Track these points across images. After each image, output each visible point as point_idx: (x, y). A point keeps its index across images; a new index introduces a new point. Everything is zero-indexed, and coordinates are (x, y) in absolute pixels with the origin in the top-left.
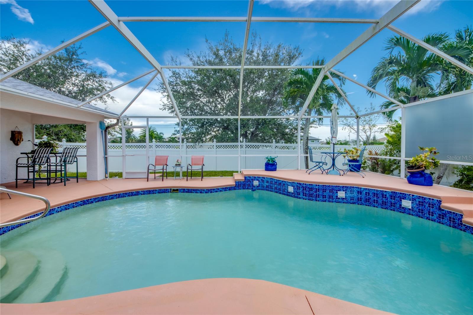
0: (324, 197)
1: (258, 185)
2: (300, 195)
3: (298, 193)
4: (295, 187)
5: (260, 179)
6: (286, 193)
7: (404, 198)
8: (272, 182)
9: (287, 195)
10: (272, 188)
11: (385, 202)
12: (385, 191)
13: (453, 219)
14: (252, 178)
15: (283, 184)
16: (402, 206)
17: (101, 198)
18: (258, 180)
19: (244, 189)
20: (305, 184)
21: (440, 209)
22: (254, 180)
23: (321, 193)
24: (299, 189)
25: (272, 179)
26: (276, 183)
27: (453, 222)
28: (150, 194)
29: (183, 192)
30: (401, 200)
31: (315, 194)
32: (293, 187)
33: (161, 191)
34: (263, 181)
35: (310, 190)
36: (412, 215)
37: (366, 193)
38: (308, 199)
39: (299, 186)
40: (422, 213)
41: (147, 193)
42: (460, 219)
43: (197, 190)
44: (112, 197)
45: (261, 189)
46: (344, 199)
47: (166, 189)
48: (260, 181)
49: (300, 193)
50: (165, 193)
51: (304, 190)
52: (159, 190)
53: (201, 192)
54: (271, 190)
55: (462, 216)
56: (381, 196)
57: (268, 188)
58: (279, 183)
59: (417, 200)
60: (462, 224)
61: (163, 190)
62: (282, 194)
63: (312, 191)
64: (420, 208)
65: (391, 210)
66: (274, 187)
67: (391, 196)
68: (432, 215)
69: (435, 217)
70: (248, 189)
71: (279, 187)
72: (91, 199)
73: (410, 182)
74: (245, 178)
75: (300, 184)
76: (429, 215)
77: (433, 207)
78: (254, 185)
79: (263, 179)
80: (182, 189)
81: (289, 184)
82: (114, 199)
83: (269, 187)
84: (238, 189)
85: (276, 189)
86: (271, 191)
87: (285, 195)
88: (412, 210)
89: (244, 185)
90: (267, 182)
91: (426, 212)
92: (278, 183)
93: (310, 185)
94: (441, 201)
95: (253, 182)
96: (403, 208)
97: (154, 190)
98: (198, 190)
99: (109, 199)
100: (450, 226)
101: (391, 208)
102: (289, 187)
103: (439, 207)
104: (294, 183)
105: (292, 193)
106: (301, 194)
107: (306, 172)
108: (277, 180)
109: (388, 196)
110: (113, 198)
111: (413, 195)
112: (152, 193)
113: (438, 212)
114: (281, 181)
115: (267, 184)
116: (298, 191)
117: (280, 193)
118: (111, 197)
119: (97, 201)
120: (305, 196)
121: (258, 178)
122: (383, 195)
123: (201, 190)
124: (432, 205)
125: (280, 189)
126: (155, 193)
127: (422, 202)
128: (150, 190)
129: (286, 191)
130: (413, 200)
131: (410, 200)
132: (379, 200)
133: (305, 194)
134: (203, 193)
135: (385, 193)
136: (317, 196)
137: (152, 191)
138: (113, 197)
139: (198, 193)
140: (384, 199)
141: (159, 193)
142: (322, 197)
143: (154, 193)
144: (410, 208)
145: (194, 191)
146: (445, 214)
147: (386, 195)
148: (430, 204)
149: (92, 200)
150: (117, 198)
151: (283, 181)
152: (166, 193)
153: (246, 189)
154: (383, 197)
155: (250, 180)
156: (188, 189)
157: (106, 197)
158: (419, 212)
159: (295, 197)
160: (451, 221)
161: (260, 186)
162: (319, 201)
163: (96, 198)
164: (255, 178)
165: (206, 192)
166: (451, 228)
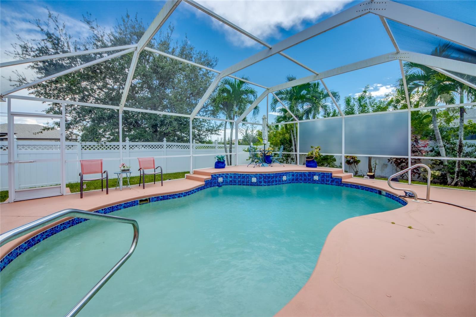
0: (276, 181)
1: (222, 181)
2: (261, 183)
3: (260, 182)
4: (258, 178)
5: (224, 176)
6: (249, 184)
7: (315, 175)
8: (236, 177)
9: (251, 185)
10: (236, 182)
11: (306, 179)
12: (306, 172)
13: (338, 181)
14: (217, 175)
15: (247, 177)
16: (314, 179)
17: (50, 231)
18: (222, 177)
19: (211, 187)
20: (265, 174)
21: (332, 178)
22: (219, 177)
23: (274, 179)
24: (261, 179)
25: (236, 174)
26: (240, 177)
27: (338, 183)
28: (113, 211)
29: (157, 201)
30: (313, 176)
31: (271, 180)
32: (256, 178)
33: (128, 204)
34: (227, 177)
35: (268, 178)
36: (319, 184)
37: (296, 175)
38: (267, 185)
39: (261, 176)
40: (324, 181)
41: (109, 211)
42: (341, 181)
43: (174, 195)
44: (64, 225)
45: (225, 185)
46: (286, 181)
47: (134, 201)
48: (224, 177)
49: (261, 182)
50: (132, 206)
51: (264, 178)
52: (125, 204)
53: (179, 197)
54: (235, 183)
55: (341, 179)
56: (303, 176)
57: (231, 182)
58: (243, 177)
59: (321, 175)
60: (341, 183)
61: (130, 202)
62: (245, 185)
63: (270, 178)
64: (323, 179)
65: (309, 183)
66: (237, 181)
67: (309, 175)
68: (328, 182)
69: (329, 182)
70: (214, 186)
71: (243, 180)
72: (38, 235)
73: (307, 166)
74: (212, 176)
75: (262, 175)
76: (327, 181)
77: (328, 178)
78: (219, 182)
79: (227, 176)
80: (155, 197)
81: (252, 176)
82: (67, 229)
83: (233, 181)
84: (206, 188)
85: (240, 182)
86: (234, 185)
87: (248, 185)
88: (319, 181)
89: (211, 183)
90: (231, 177)
91: (325, 180)
92: (241, 177)
93: (268, 174)
94: (332, 174)
95: (218, 179)
96: (314, 180)
97: (118, 205)
98: (176, 194)
99: (60, 230)
100: (336, 185)
101: (309, 182)
102: (252, 178)
103: (331, 176)
104: (257, 174)
105: (256, 183)
106: (263, 182)
107: (248, 167)
108: (240, 174)
109: (307, 175)
110: (65, 227)
111: (319, 173)
112: (116, 210)
113: (331, 179)
114: (245, 175)
115: (231, 179)
116: (260, 180)
117: (244, 185)
118: (62, 226)
119: (44, 237)
120: (265, 183)
121: (222, 175)
122: (304, 175)
123: (180, 194)
124: (328, 176)
125: (243, 182)
126: (120, 209)
127: (323, 176)
128: (112, 207)
129: (250, 182)
130: (319, 175)
131: (317, 176)
132: (302, 178)
133: (265, 181)
134: (181, 197)
135: (305, 174)
136: (273, 182)
137: (116, 207)
138: (66, 225)
139: (176, 198)
140: (305, 177)
141: (125, 208)
142: (275, 182)
143: (118, 210)
144: (318, 180)
145: (171, 196)
146: (334, 180)
147: (306, 175)
148: (327, 176)
149: (39, 238)
150: (70, 227)
151: (246, 175)
152: (134, 205)
153: (213, 187)
154: (304, 176)
155: (215, 178)
156: (163, 196)
157: (56, 228)
158: (322, 181)
159: (258, 185)
160: (336, 183)
161: (224, 182)
162: (273, 185)
163: (43, 233)
164: (220, 175)
165: (184, 196)
166: (337, 186)
